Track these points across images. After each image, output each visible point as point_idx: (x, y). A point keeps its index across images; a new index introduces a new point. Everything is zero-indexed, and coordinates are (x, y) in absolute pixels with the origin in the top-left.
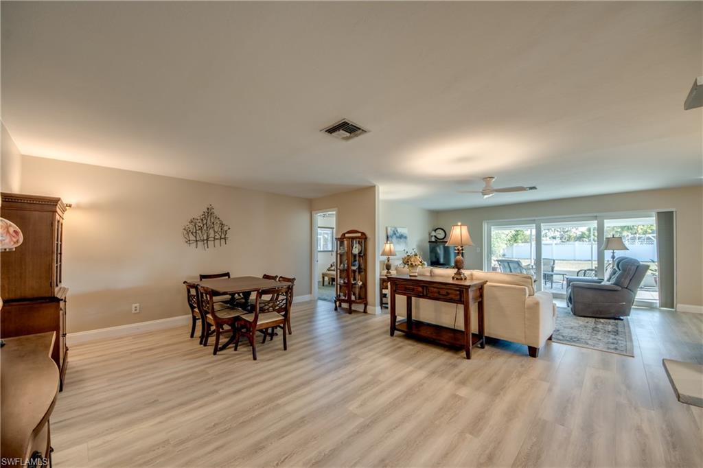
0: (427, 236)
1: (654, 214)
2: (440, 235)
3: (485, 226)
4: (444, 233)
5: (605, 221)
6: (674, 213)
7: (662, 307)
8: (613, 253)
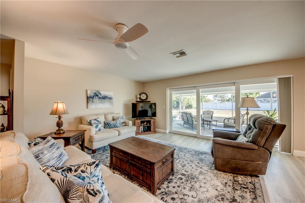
0: (135, 98)
1: (276, 79)
2: (144, 97)
3: (168, 92)
4: (146, 96)
5: (241, 86)
6: (292, 78)
7: (282, 151)
8: (247, 110)
